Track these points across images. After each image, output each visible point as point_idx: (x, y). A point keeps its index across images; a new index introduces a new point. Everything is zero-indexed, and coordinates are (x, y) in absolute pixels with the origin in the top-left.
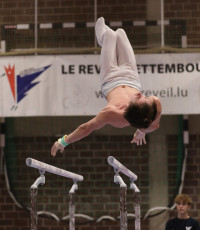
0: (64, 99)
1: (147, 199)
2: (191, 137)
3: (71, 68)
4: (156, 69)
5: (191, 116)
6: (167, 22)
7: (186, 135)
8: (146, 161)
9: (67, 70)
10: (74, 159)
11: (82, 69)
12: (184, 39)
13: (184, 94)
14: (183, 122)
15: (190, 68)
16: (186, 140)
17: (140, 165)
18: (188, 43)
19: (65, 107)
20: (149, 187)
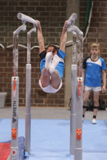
10: (15, 7)
17: (61, 12)
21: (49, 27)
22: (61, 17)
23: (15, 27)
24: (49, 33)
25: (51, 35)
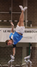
0: (4, 38)
1: (21, 62)
2: (32, 48)
3: (6, 31)
4: (25, 32)
5: (32, 43)
6: (28, 21)
7: (31, 47)
8: (22, 53)
9: (5, 31)
10: (5, 52)
11: (8, 31)
12: (31, 25)
13: (31, 38)
14: (30, 44)
15: (33, 32)
16: (31, 48)
17: (20, 54)
18: (32, 26)
19: (4, 40)
20: (22, 59)
21: (17, 59)
22: (20, 55)
23: (5, 59)
24: (17, 61)
25: (17, 62)
